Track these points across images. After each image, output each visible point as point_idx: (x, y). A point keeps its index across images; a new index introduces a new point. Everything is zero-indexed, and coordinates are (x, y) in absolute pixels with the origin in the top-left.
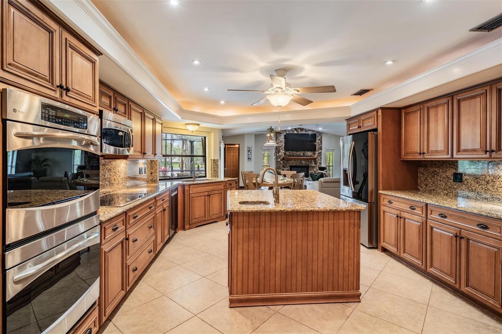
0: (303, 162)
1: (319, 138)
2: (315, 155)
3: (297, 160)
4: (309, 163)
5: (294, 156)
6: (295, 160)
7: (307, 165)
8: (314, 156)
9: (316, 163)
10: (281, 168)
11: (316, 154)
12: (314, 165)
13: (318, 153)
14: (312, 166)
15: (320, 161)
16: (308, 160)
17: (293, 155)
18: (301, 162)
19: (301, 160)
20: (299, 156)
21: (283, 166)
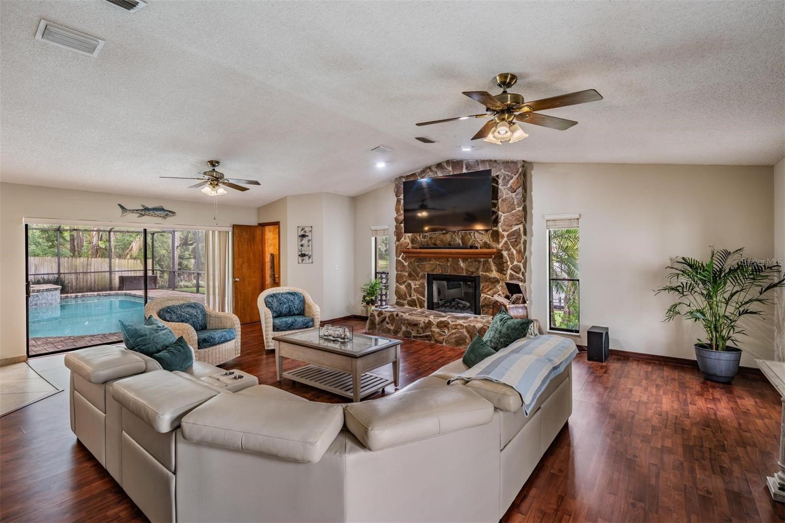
0: (462, 264)
1: (511, 181)
2: (498, 242)
3: (443, 258)
4: (478, 269)
5: (436, 246)
6: (438, 257)
7: (473, 273)
8: (494, 245)
9: (501, 270)
10: (405, 279)
11: (503, 237)
12: (494, 274)
13: (508, 236)
14: (490, 278)
15: (515, 263)
16: (476, 257)
17: (435, 244)
18: (458, 264)
19: (456, 258)
20: (450, 246)
21: (410, 275)
